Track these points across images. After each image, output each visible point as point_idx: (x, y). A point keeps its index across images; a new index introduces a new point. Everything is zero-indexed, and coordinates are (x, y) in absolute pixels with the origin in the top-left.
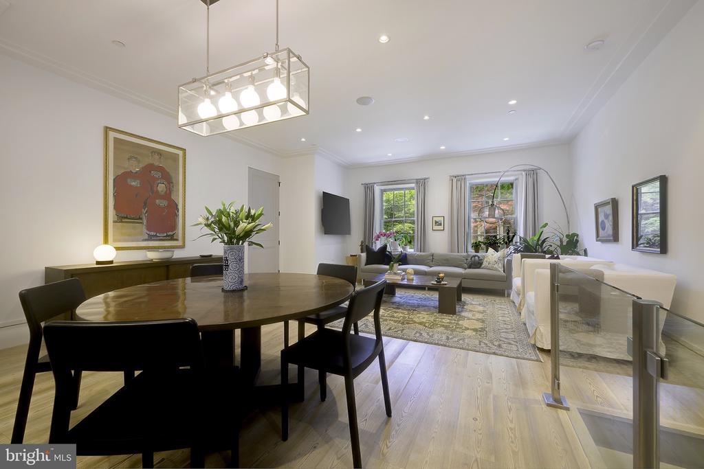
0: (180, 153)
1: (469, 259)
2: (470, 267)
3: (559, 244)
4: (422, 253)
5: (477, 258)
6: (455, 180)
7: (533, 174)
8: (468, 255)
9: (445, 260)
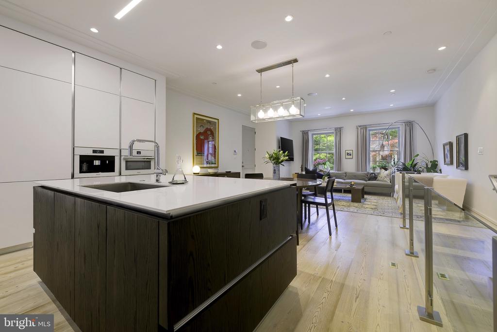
0: (216, 121)
1: (369, 175)
2: (369, 180)
3: (425, 166)
4: (339, 172)
5: (373, 174)
6: (359, 128)
7: (410, 125)
8: (368, 173)
9: (354, 176)
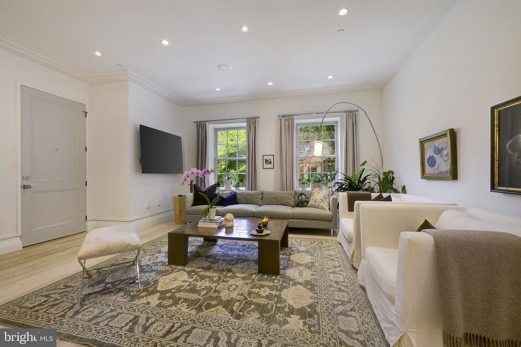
1: (297, 197)
2: (297, 206)
3: (378, 181)
4: (253, 192)
5: (303, 196)
6: (283, 120)
7: (352, 116)
8: (296, 193)
9: (274, 199)
